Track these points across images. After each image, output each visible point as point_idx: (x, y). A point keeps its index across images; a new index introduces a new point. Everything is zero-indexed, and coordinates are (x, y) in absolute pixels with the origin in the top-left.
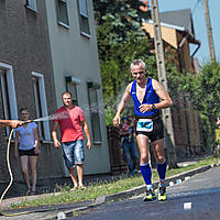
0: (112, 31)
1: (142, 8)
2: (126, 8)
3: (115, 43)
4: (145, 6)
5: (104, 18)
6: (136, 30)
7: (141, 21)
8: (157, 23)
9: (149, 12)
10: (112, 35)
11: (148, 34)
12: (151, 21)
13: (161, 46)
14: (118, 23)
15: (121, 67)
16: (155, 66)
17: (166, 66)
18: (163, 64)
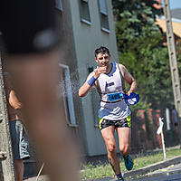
0: (129, 27)
1: (155, 5)
2: (142, 6)
3: (132, 37)
4: (158, 4)
5: (122, 15)
6: (151, 25)
7: (155, 18)
8: (169, 19)
9: (162, 9)
10: (129, 30)
11: (161, 29)
12: (163, 17)
13: (172, 39)
14: (134, 19)
15: (137, 59)
16: (167, 57)
17: (177, 57)
18: (174, 56)
